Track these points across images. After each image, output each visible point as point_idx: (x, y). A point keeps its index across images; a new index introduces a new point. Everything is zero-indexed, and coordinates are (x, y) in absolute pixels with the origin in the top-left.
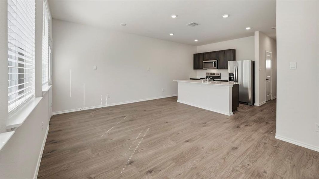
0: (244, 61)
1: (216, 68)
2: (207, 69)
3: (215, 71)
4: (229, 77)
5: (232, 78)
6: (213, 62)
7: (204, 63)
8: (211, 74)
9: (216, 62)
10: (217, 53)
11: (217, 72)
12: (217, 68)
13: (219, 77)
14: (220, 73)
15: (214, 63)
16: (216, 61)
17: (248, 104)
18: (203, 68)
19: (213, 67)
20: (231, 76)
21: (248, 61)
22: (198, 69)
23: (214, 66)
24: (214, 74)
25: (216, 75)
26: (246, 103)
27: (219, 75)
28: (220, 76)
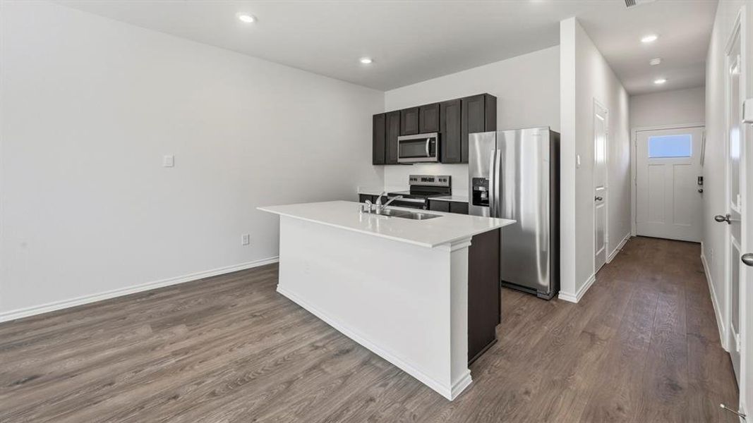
0: (523, 131)
1: (435, 159)
2: (411, 164)
3: (434, 170)
4: (474, 191)
5: (483, 196)
6: (426, 139)
7: (400, 142)
8: (424, 179)
9: (434, 139)
10: (439, 108)
11: (440, 174)
12: (440, 160)
13: (447, 191)
14: (450, 177)
15: (430, 142)
16: (435, 135)
17: (536, 295)
18: (399, 160)
19: (426, 156)
20: (481, 189)
21: (535, 131)
22: (385, 163)
23: (428, 155)
24: (432, 179)
25: (437, 183)
26: (531, 291)
27: (447, 184)
28: (450, 187)
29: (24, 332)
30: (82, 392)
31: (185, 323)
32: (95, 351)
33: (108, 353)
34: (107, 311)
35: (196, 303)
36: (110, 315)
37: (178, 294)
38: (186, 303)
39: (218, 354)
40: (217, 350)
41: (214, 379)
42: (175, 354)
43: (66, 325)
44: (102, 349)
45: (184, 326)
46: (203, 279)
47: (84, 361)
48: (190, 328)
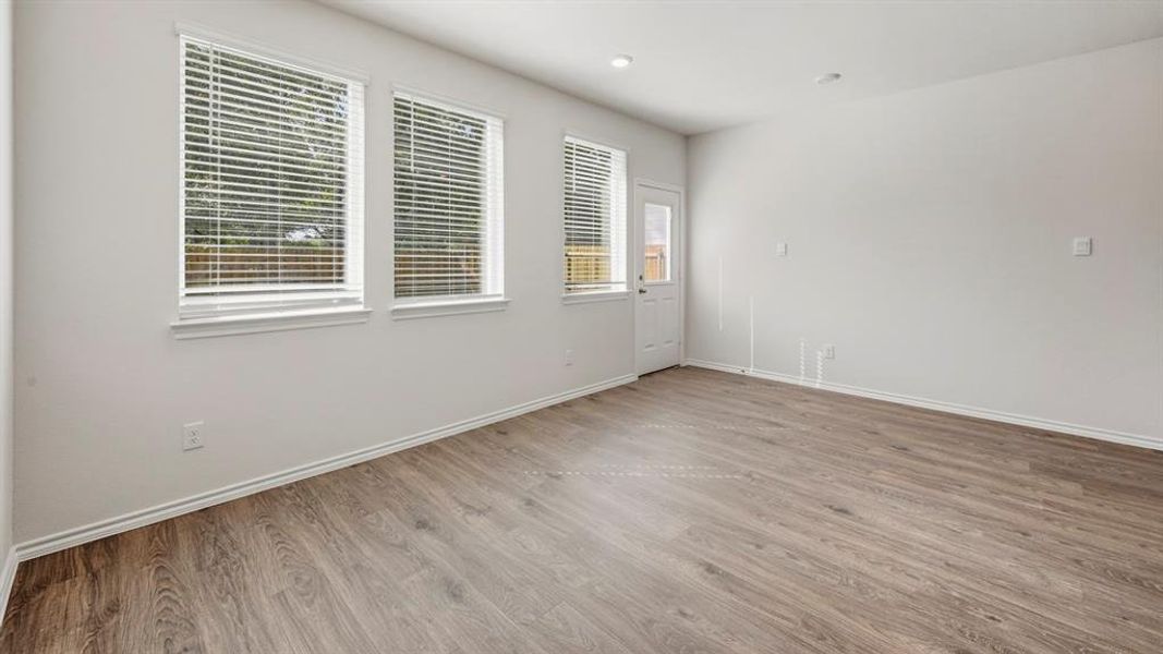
29: (906, 415)
30: (935, 478)
31: (1081, 483)
32: (960, 456)
33: (970, 464)
34: (985, 430)
35: (1120, 473)
36: (985, 434)
37: (1094, 451)
38: (1099, 465)
39: (1115, 537)
40: (1117, 532)
41: (1089, 552)
42: (1046, 503)
43: (943, 426)
44: (968, 458)
45: (1080, 486)
46: (1156, 451)
47: (945, 458)
48: (1086, 492)
